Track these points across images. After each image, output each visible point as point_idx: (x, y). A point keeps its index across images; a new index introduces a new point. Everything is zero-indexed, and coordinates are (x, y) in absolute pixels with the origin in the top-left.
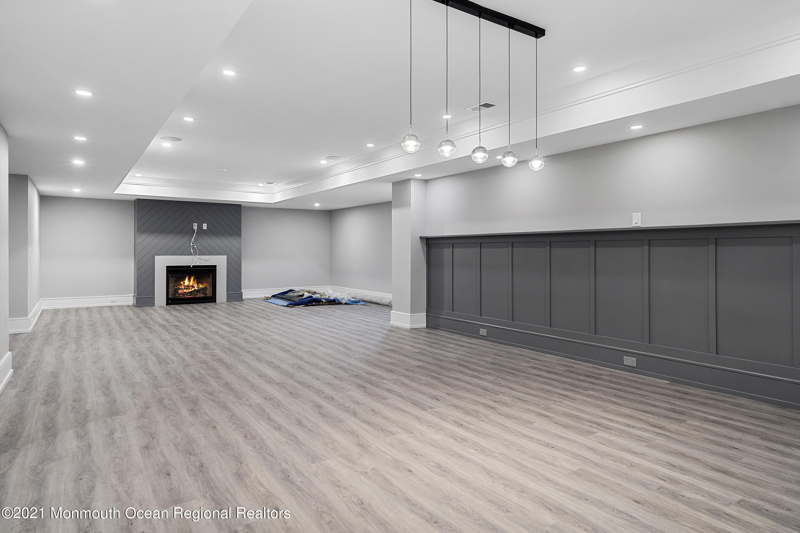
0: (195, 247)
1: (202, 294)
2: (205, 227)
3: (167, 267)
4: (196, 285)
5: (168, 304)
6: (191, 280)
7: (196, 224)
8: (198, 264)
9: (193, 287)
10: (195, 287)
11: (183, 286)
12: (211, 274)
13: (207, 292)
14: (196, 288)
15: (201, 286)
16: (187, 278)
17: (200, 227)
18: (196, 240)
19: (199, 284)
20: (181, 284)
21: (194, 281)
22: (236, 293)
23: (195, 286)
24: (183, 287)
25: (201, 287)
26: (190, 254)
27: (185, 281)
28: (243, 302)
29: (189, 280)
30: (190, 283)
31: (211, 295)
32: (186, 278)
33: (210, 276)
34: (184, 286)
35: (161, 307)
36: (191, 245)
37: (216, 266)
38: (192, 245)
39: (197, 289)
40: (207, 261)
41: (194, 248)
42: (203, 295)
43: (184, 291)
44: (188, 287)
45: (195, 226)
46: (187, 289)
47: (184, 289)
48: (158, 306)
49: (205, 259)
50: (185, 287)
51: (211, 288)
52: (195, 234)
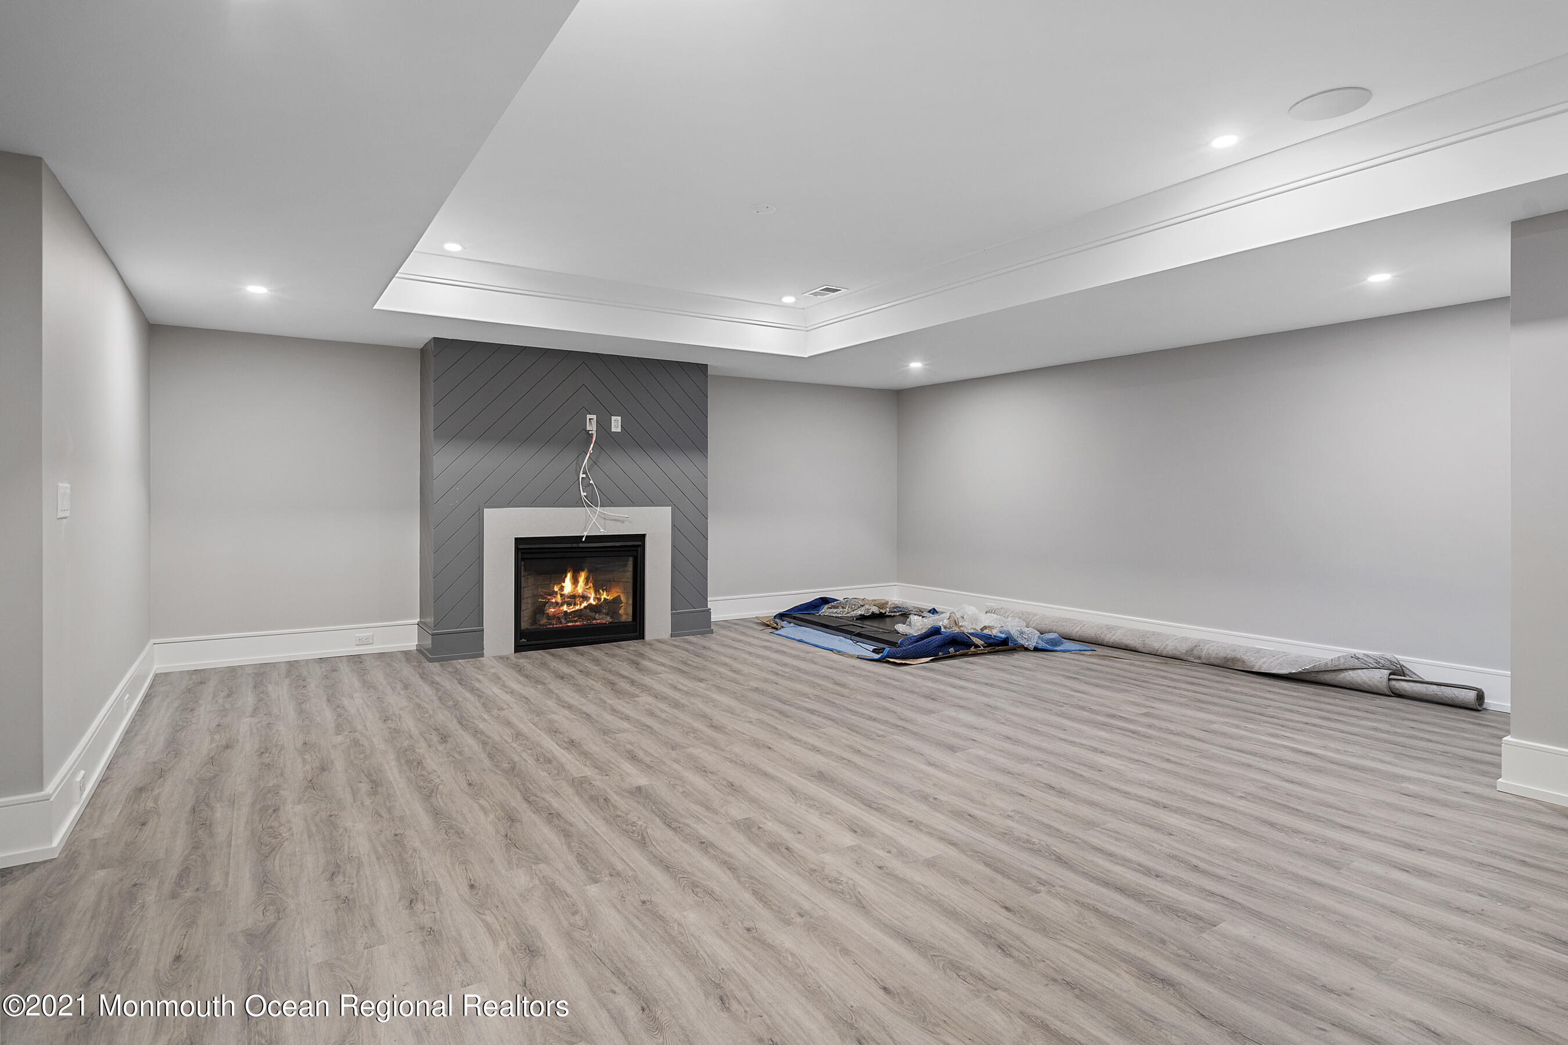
0: (591, 482)
1: (604, 616)
2: (616, 424)
3: (518, 540)
4: (592, 595)
5: (519, 648)
6: (578, 582)
7: (594, 417)
8: (602, 532)
9: (585, 598)
10: (590, 598)
11: (559, 596)
12: (631, 559)
13: (621, 611)
14: (592, 601)
15: (604, 596)
16: (569, 575)
17: (604, 426)
18: (593, 462)
19: (601, 591)
20: (554, 591)
21: (587, 583)
22: (694, 612)
23: (589, 595)
24: (559, 599)
25: (605, 598)
26: (578, 503)
27: (563, 584)
28: (714, 635)
29: (575, 581)
30: (578, 588)
31: (630, 619)
32: (566, 576)
33: (626, 566)
34: (562, 595)
35: (503, 659)
36: (582, 476)
37: (644, 536)
38: (584, 476)
39: (594, 603)
40: (623, 522)
41: (587, 486)
42: (608, 619)
43: (561, 609)
44: (573, 598)
45: (592, 427)
46: (569, 604)
47: (562, 605)
48: (494, 657)
49: (616, 518)
50: (564, 599)
51: (631, 601)
52: (592, 445)
